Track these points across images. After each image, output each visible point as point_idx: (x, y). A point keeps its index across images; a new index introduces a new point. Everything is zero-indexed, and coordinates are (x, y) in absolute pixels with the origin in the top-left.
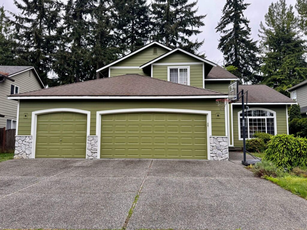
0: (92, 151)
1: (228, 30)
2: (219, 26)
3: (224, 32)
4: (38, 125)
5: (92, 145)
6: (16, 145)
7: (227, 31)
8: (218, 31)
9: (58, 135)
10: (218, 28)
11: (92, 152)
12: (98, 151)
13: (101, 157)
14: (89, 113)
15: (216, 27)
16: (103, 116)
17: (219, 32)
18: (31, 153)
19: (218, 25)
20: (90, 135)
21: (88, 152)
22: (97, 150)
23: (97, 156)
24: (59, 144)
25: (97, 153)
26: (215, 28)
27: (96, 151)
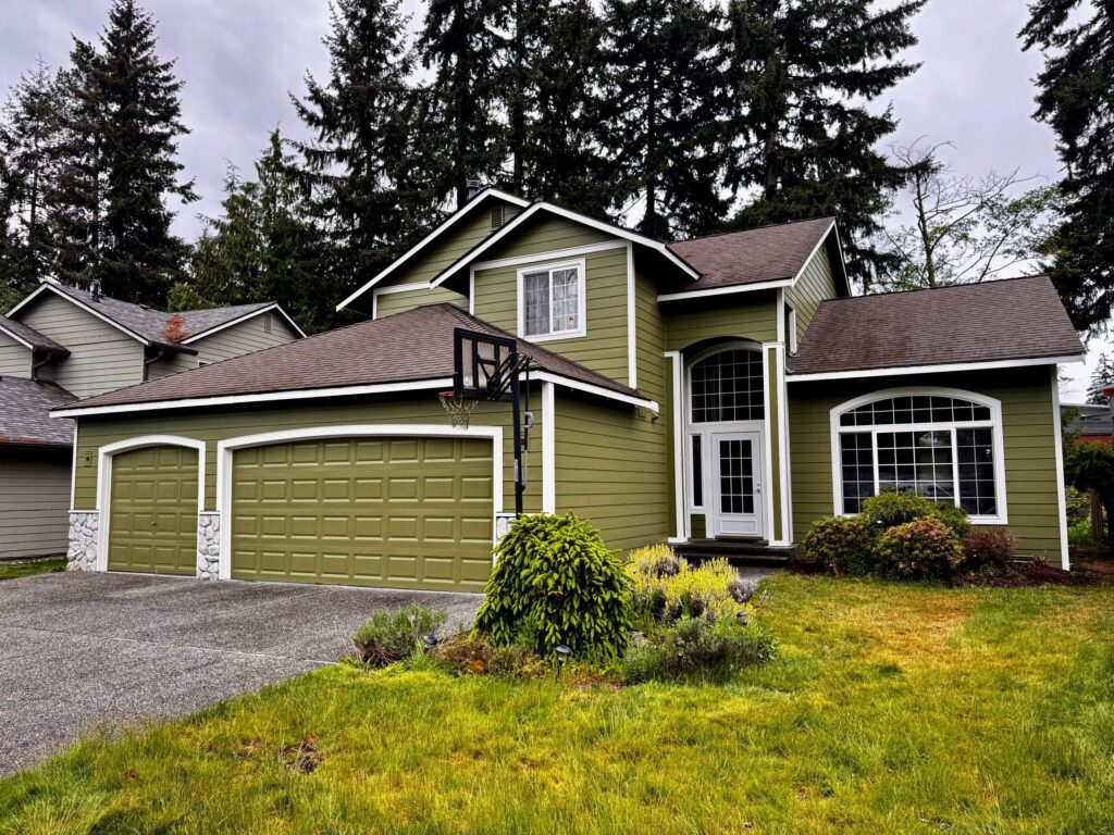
0: (208, 556)
1: (1077, 28)
2: (1037, 19)
3: (1060, 39)
4: (114, 482)
5: (208, 540)
6: (71, 536)
7: (1073, 32)
8: (1030, 43)
9: (149, 509)
10: (1034, 31)
11: (207, 559)
12: (220, 558)
13: (233, 576)
14: (201, 445)
15: (1024, 25)
16: (237, 453)
17: (1038, 45)
18: (95, 558)
19: (1031, 18)
20: (206, 510)
21: (201, 562)
22: (218, 554)
23: (217, 572)
24: (150, 534)
25: (217, 561)
26: (1020, 31)
27: (216, 558)
